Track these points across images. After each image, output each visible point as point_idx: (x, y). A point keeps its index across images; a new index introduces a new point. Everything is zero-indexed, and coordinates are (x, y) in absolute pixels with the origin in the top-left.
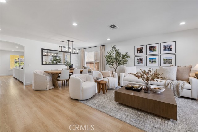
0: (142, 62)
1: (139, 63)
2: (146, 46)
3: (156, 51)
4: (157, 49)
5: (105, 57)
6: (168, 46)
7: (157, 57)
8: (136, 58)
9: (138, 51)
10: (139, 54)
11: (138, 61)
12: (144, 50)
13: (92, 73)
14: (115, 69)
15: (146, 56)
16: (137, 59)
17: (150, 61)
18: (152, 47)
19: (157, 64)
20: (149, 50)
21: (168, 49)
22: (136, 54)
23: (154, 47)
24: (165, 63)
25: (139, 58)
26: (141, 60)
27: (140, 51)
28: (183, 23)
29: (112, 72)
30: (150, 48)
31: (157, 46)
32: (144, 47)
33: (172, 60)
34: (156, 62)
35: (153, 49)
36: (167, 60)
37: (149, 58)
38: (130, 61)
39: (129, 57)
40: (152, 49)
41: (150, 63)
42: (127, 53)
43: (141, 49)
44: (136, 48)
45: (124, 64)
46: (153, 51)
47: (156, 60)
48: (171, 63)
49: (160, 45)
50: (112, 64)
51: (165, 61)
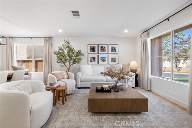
0: (95, 61)
1: (92, 61)
2: (98, 45)
3: (105, 51)
4: (106, 49)
5: (55, 53)
6: (114, 48)
7: (106, 56)
8: (90, 56)
9: (91, 49)
10: (92, 52)
11: (91, 59)
12: (96, 49)
13: (31, 76)
14: (68, 68)
15: (98, 54)
16: (91, 58)
17: (101, 60)
18: (103, 47)
19: (106, 62)
20: (101, 49)
21: (114, 50)
22: (89, 52)
23: (104, 47)
24: (112, 61)
25: (92, 56)
26: (94, 58)
27: (93, 49)
28: (126, 31)
29: (67, 72)
30: (102, 47)
31: (106, 46)
32: (96, 46)
33: (116, 59)
34: (105, 60)
35: (104, 49)
36: (113, 59)
37: (101, 57)
38: (84, 59)
39: (83, 55)
40: (102, 49)
41: (101, 62)
42: (80, 50)
43: (94, 48)
44: (89, 46)
45: (79, 62)
46: (104, 51)
47: (106, 59)
48: (115, 61)
49: (108, 45)
50: (64, 63)
51: (112, 60)
